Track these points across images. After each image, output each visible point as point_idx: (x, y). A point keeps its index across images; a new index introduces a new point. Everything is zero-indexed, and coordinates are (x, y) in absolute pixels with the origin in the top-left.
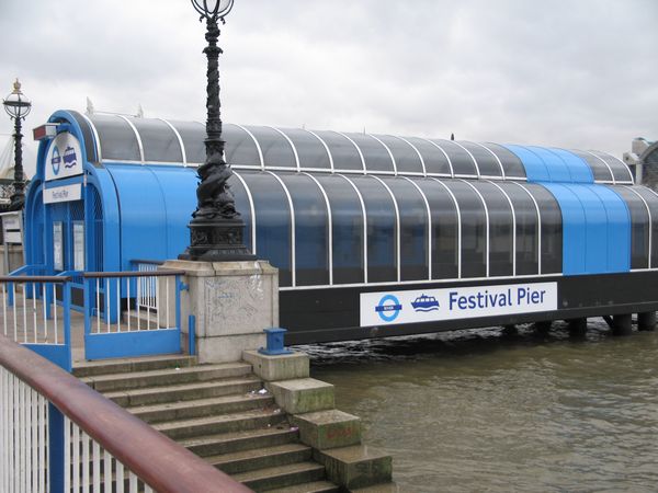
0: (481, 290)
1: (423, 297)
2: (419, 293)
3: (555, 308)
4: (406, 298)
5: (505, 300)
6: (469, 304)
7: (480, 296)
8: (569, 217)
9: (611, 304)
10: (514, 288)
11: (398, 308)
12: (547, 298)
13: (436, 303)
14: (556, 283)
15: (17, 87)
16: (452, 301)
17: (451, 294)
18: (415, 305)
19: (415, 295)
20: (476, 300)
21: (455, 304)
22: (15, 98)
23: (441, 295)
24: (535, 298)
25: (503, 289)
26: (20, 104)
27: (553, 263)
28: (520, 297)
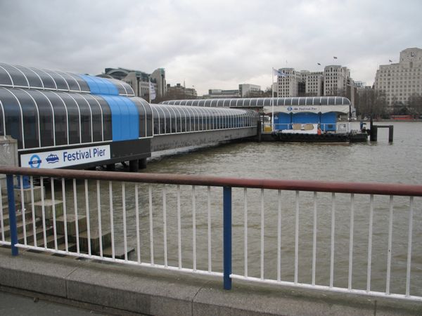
0: (78, 150)
1: (51, 155)
2: (49, 153)
3: (109, 158)
4: (43, 156)
5: (88, 155)
6: (72, 158)
7: (77, 154)
8: (114, 111)
9: (132, 155)
10: (92, 148)
11: (40, 162)
12: (105, 153)
13: (57, 158)
14: (109, 146)
16: (65, 157)
17: (64, 153)
18: (48, 160)
19: (47, 154)
20: (75, 156)
23: (59, 154)
24: (101, 153)
25: (87, 149)
27: (109, 135)
28: (94, 153)
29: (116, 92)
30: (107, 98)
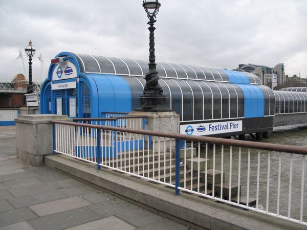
0: (219, 123)
1: (201, 126)
2: (199, 125)
3: (241, 130)
4: (195, 126)
5: (226, 127)
6: (215, 129)
7: (218, 126)
8: (246, 96)
9: (258, 128)
10: (229, 122)
11: (192, 130)
12: (238, 127)
13: (205, 129)
14: (241, 121)
15: (30, 43)
16: (210, 127)
17: (210, 125)
18: (198, 129)
19: (197, 126)
20: (217, 127)
21: (211, 129)
22: (30, 48)
23: (206, 125)
24: (236, 126)
25: (225, 123)
26: (32, 50)
27: (242, 113)
28: (231, 126)
29: (248, 82)
30: (242, 87)
